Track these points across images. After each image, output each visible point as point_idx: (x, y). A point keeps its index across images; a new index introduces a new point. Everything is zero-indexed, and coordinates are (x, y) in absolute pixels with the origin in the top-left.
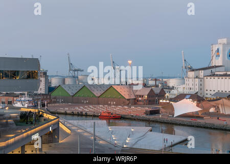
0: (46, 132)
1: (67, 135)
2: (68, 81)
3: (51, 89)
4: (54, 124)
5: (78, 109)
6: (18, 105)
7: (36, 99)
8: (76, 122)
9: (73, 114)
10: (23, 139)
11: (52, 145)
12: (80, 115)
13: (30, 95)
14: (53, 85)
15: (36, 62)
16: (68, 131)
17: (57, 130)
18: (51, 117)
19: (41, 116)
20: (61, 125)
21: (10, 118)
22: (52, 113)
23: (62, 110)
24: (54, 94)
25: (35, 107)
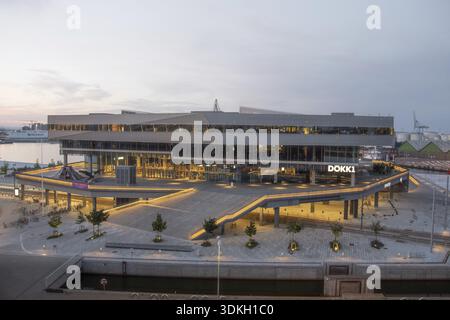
0: (397, 182)
1: (416, 186)
2: (414, 138)
3: (398, 145)
4: (403, 176)
5: (426, 163)
6: (368, 157)
7: (384, 153)
8: (423, 175)
9: (419, 168)
10: (377, 186)
11: (402, 194)
12: (427, 169)
13: (379, 149)
14: (398, 141)
15: (390, 120)
16: (417, 183)
17: (406, 182)
18: (402, 169)
19: (393, 168)
20: (410, 178)
21: (364, 168)
22: (402, 166)
23: (408, 164)
24: (401, 149)
25: (384, 159)
